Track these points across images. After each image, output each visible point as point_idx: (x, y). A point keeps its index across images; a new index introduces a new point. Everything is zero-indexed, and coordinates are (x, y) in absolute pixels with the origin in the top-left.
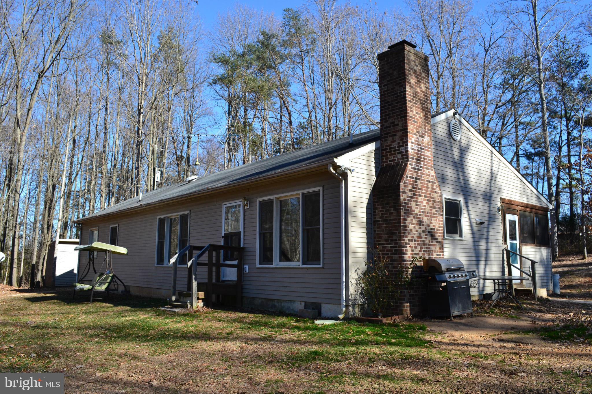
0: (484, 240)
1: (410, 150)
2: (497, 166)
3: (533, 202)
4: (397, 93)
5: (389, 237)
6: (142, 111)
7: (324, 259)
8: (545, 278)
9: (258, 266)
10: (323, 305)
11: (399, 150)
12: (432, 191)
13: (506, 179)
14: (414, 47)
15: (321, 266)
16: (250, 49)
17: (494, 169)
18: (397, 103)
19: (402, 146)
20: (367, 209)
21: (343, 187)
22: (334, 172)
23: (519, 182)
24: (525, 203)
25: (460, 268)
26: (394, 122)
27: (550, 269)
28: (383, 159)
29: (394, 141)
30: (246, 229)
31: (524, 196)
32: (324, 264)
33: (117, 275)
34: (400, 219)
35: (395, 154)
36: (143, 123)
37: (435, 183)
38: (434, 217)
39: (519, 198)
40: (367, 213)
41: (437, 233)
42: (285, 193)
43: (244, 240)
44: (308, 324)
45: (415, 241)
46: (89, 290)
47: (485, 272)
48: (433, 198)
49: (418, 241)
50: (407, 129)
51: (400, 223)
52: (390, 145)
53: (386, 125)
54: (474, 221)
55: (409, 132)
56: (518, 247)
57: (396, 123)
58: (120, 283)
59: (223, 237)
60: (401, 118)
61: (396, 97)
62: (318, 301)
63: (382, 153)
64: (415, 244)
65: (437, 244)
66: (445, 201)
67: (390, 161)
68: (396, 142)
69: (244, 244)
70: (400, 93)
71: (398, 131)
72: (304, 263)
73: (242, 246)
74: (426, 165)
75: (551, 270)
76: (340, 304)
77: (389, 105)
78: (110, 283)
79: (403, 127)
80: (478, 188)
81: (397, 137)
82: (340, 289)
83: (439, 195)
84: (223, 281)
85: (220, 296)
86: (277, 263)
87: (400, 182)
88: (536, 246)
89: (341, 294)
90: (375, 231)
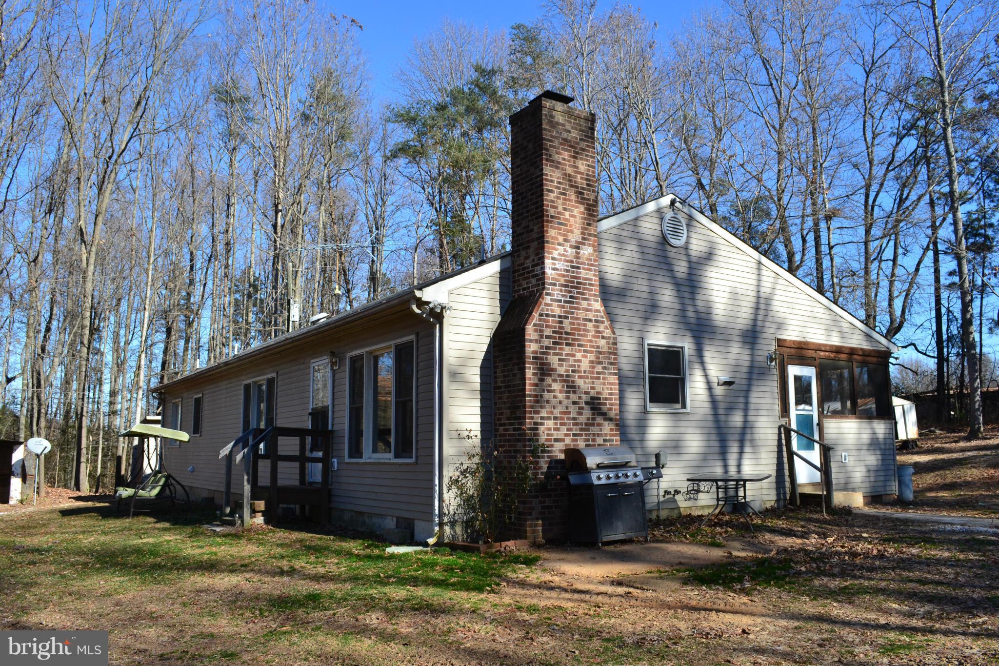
0: (740, 412)
1: (549, 272)
2: (770, 285)
3: (857, 341)
4: (532, 179)
5: (512, 413)
6: (280, 207)
7: (417, 449)
8: (882, 473)
9: (347, 460)
10: (416, 522)
11: (533, 271)
12: (594, 337)
13: (789, 305)
14: (566, 100)
15: (413, 460)
16: (456, 96)
17: (763, 289)
18: (532, 194)
19: (537, 265)
20: (482, 367)
21: (438, 334)
22: (418, 311)
23: (822, 311)
24: (836, 346)
25: (627, 463)
26: (527, 227)
27: (891, 457)
28: (514, 287)
29: (527, 258)
30: (336, 402)
31: (835, 334)
32: (417, 457)
33: (173, 475)
34: (524, 384)
35: (528, 278)
36: (283, 226)
37: (603, 322)
38: (599, 378)
39: (823, 337)
40: (482, 376)
41: (605, 404)
42: (376, 344)
43: (333, 419)
44: (376, 552)
45: (555, 418)
46: (130, 498)
47: (739, 466)
48: (598, 347)
49: (562, 418)
50: (543, 237)
51: (524, 390)
52: (523, 264)
53: (519, 230)
54: (714, 380)
55: (548, 242)
56: (816, 420)
57: (531, 227)
58: (178, 487)
59: (310, 414)
60: (536, 219)
61: (532, 185)
62: (412, 517)
63: (514, 277)
64: (556, 424)
65: (606, 423)
66: (649, 349)
67: (524, 289)
68: (531, 259)
69: (333, 425)
70: (536, 177)
71: (532, 241)
72: (396, 456)
73: (330, 428)
74: (583, 294)
75: (894, 459)
76: (431, 520)
77: (523, 199)
78: (163, 487)
79: (538, 233)
80: (731, 325)
81: (531, 250)
82: (432, 498)
83: (612, 341)
84: (311, 483)
85: (307, 507)
86: (368, 455)
87: (525, 324)
88: (860, 418)
89: (433, 505)
90: (495, 404)
